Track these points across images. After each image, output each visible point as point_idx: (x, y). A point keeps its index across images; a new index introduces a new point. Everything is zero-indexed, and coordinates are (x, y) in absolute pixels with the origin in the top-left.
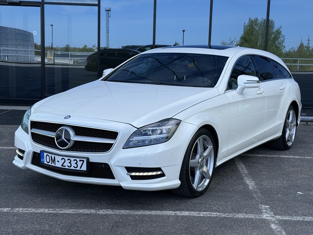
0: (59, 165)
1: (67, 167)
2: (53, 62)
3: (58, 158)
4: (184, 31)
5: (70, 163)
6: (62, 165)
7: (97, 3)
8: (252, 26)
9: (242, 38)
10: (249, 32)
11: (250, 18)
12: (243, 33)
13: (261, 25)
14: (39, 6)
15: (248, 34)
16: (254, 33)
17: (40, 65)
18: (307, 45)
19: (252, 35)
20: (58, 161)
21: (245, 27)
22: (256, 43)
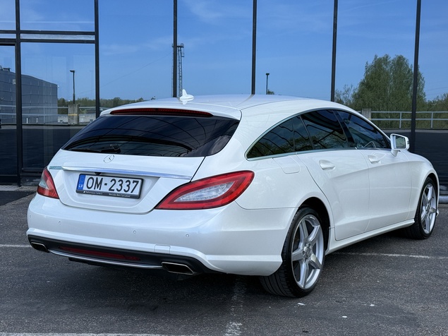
4: (267, 74)
7: (94, 39)
8: (380, 66)
9: (362, 84)
10: (374, 75)
11: (376, 56)
12: (363, 78)
13: (393, 64)
14: (13, 45)
15: (372, 79)
16: (382, 77)
17: (15, 127)
21: (367, 70)
22: (385, 90)
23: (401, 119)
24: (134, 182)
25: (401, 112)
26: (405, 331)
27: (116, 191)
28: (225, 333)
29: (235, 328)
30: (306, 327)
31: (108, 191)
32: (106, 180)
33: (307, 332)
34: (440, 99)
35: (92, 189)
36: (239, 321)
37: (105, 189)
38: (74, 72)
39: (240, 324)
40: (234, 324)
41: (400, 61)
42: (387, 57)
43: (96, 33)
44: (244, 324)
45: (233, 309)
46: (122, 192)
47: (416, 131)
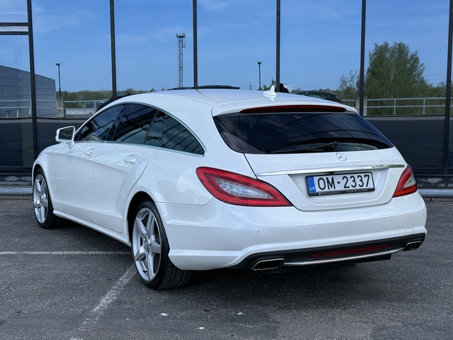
2: (62, 115)
4: (259, 63)
7: (27, 30)
9: (369, 71)
11: (377, 44)
13: (393, 51)
15: (376, 66)
16: (385, 64)
19: (382, 67)
21: (371, 56)
22: (388, 77)
24: (365, 176)
25: (395, 100)
27: (351, 188)
31: (343, 189)
32: (337, 179)
35: (326, 190)
37: (340, 187)
38: (58, 65)
41: (401, 48)
42: (386, 45)
43: (30, 24)
45: (85, 323)
46: (358, 187)
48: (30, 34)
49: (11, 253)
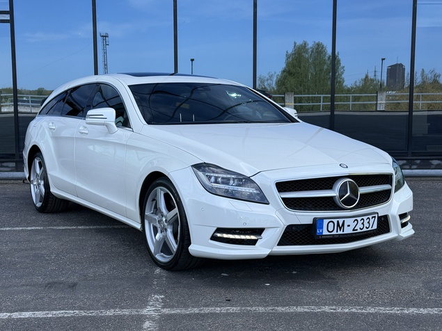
0: (348, 230)
1: (359, 231)
3: (348, 221)
4: (192, 60)
5: (363, 223)
6: (354, 230)
7: (9, 18)
8: (299, 53)
9: (284, 71)
11: (295, 43)
12: (284, 66)
13: (312, 52)
15: (294, 66)
16: (302, 64)
18: (373, 77)
19: (300, 68)
20: (349, 226)
21: (288, 57)
22: (306, 76)
23: (321, 104)
25: (322, 96)
26: (326, 295)
28: (147, 305)
29: (157, 300)
30: (229, 296)
33: (229, 300)
34: (358, 84)
36: (161, 294)
39: (163, 296)
40: (156, 296)
41: (319, 48)
42: (305, 44)
43: (11, 12)
44: (166, 296)
45: (155, 283)
47: (336, 113)
48: (11, 21)
49: (37, 228)
